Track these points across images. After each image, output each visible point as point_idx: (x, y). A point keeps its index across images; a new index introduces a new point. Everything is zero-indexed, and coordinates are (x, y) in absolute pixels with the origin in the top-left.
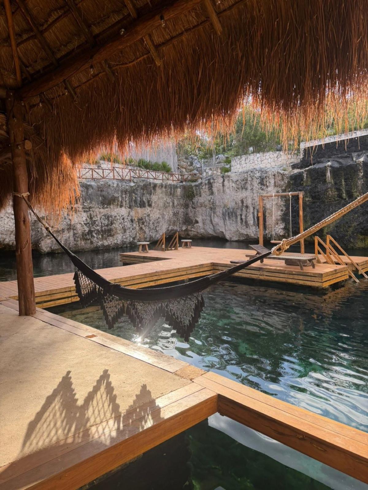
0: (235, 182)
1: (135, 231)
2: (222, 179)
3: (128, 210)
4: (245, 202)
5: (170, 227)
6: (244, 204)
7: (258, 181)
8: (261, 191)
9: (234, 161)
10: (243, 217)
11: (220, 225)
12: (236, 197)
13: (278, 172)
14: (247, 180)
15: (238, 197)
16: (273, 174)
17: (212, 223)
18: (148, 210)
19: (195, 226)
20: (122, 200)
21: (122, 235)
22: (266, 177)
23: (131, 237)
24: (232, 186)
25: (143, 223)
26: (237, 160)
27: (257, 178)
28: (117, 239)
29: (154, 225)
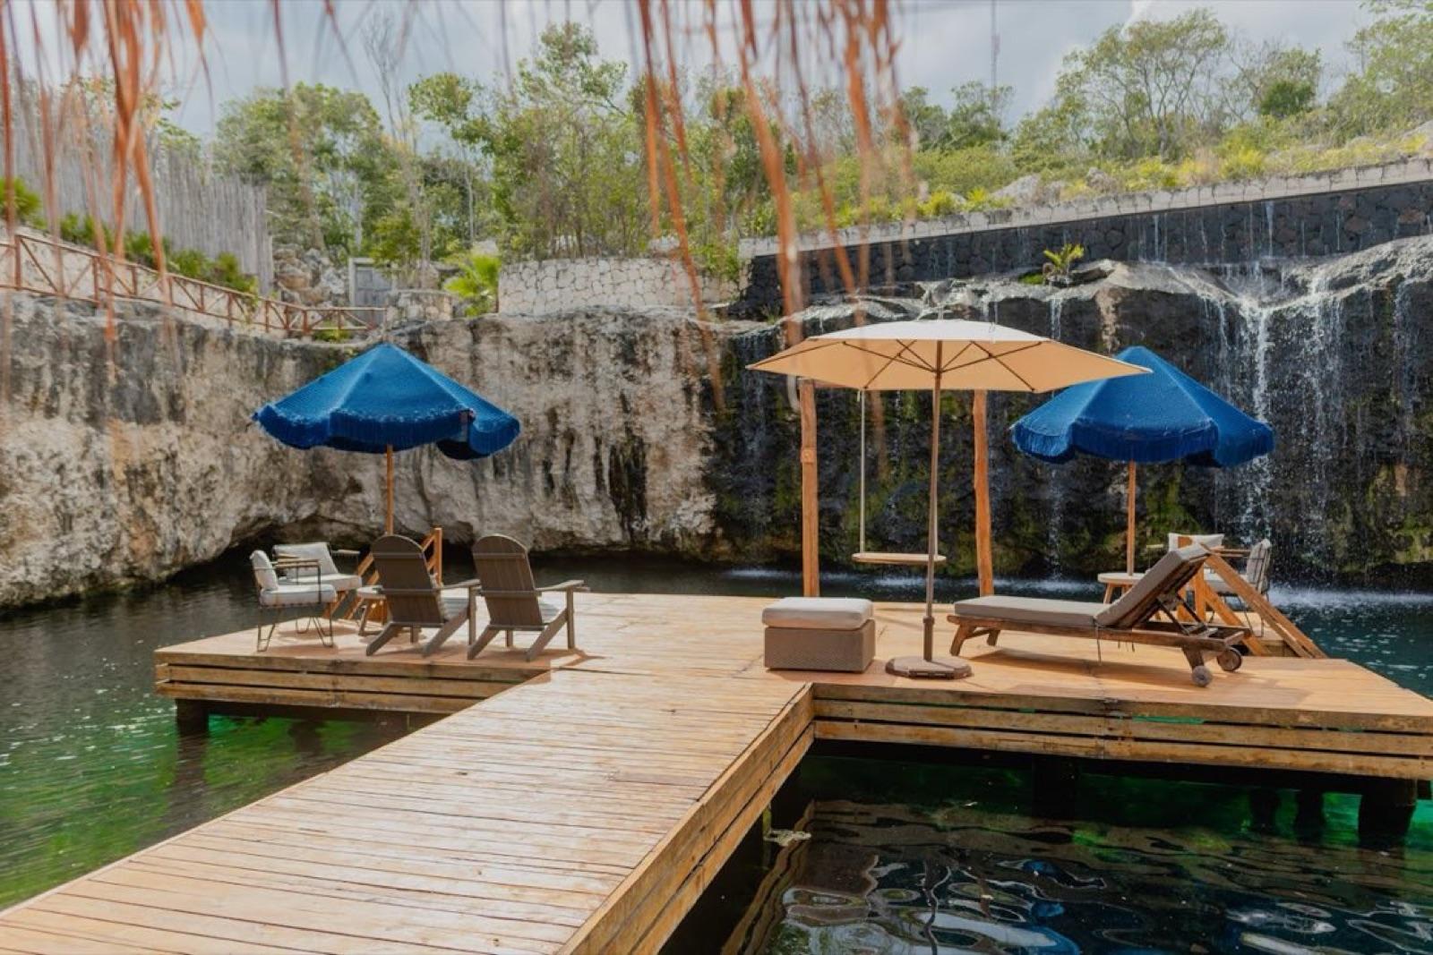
0: (525, 345)
1: (112, 522)
2: (469, 334)
3: (84, 430)
4: (562, 419)
5: (254, 506)
6: (558, 426)
7: (614, 349)
8: (625, 381)
9: (514, 276)
10: (557, 471)
11: (456, 497)
12: (526, 399)
13: (689, 325)
14: (570, 343)
15: (533, 399)
16: (672, 328)
17: (422, 493)
18: (168, 434)
19: (346, 501)
20: (55, 384)
21: (51, 543)
22: (643, 337)
23: (96, 549)
24: (512, 363)
25: (149, 490)
26: (525, 276)
27: (609, 340)
28: (26, 563)
29: (193, 499)
